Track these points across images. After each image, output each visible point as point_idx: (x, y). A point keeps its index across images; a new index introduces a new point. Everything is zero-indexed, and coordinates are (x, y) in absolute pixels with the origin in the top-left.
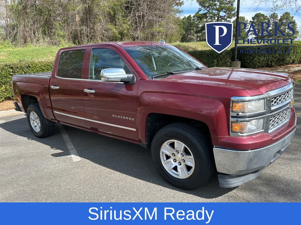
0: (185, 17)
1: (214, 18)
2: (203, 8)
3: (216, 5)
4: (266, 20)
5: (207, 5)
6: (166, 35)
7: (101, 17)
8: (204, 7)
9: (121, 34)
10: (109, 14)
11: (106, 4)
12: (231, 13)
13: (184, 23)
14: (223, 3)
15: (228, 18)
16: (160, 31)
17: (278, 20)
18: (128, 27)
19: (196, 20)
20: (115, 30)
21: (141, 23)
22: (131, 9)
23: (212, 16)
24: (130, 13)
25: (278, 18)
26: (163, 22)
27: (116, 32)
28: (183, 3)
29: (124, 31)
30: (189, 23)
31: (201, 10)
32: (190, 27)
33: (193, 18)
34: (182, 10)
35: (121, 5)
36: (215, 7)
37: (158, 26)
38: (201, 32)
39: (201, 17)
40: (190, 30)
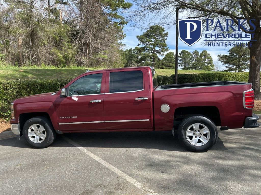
0: (127, 50)
1: (151, 51)
2: (141, 43)
3: (152, 41)
4: (190, 56)
5: (145, 41)
6: (110, 62)
7: (45, 41)
8: (143, 42)
9: (66, 58)
10: (55, 39)
11: (52, 30)
12: (164, 48)
13: (126, 54)
14: (158, 40)
15: (162, 52)
16: (105, 58)
17: (199, 56)
18: (73, 52)
19: (136, 53)
20: (59, 54)
21: (87, 50)
22: (77, 37)
23: (149, 50)
24: (76, 39)
25: (199, 54)
26: (108, 50)
27: (61, 56)
28: (126, 35)
29: (69, 55)
30: (130, 54)
31: (140, 44)
32: (132, 58)
33: (134, 51)
34: (124, 44)
35: (67, 32)
36: (151, 43)
37: (102, 53)
38: (140, 62)
39: (141, 50)
40: (132, 60)
